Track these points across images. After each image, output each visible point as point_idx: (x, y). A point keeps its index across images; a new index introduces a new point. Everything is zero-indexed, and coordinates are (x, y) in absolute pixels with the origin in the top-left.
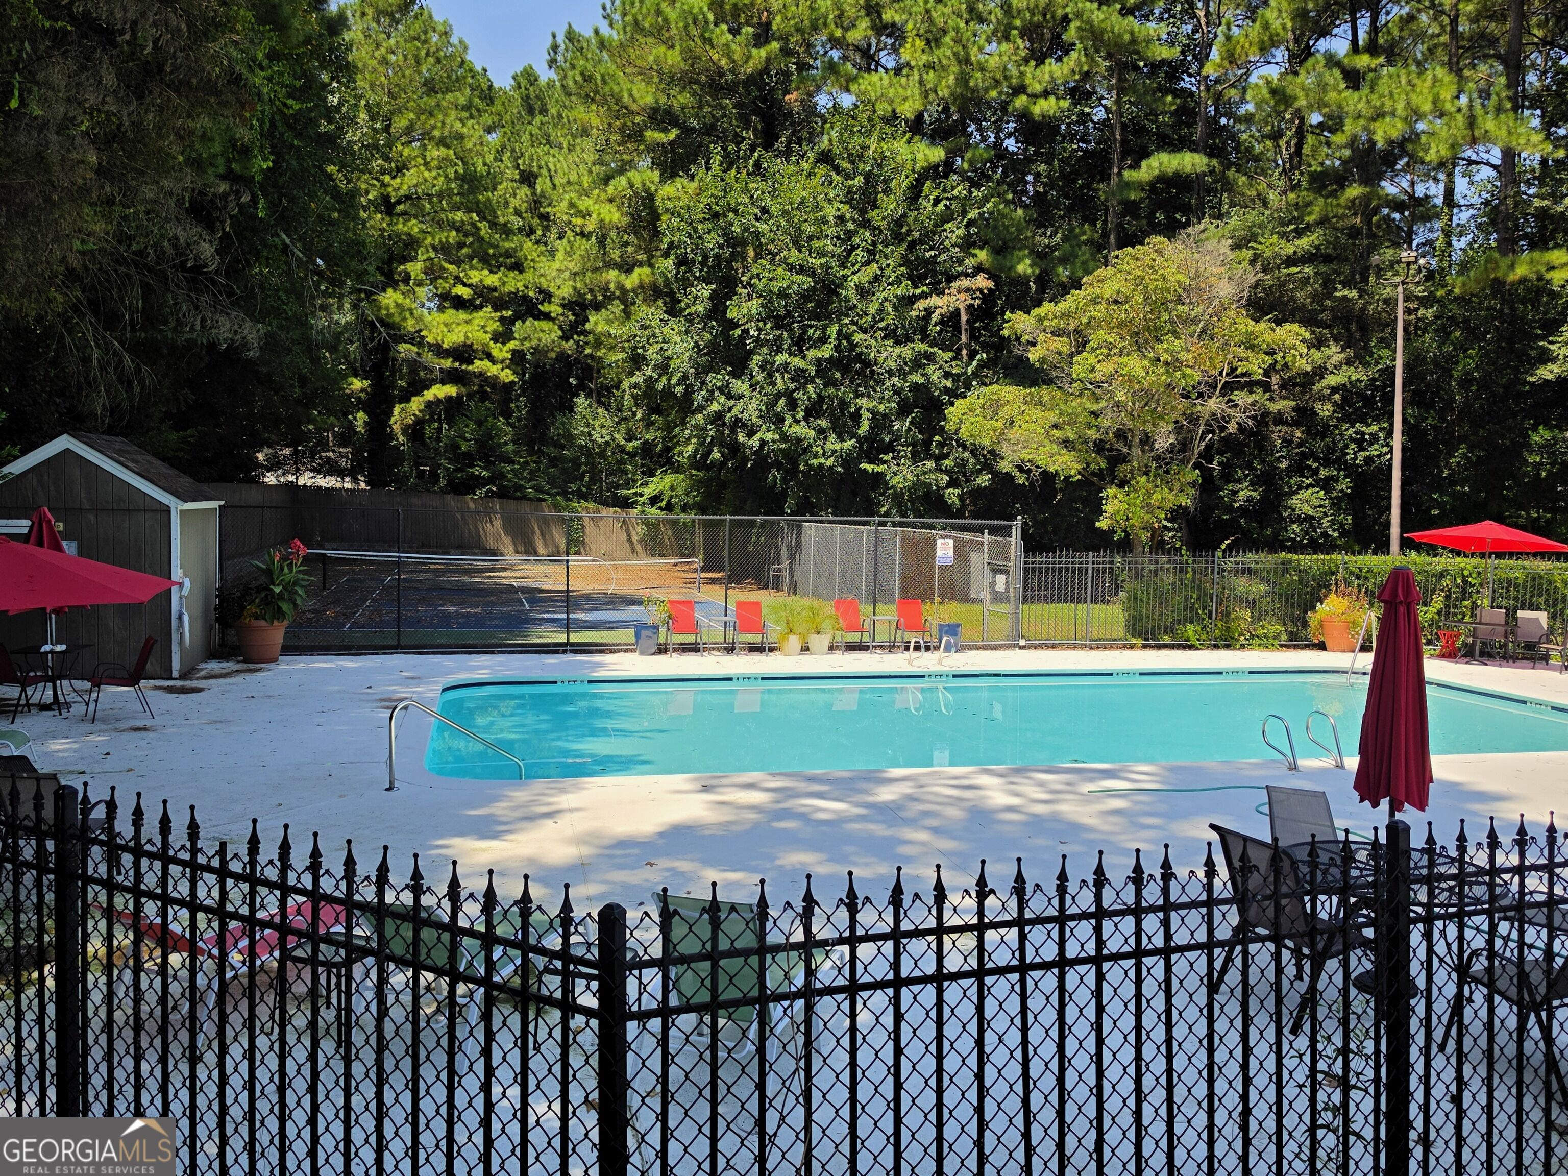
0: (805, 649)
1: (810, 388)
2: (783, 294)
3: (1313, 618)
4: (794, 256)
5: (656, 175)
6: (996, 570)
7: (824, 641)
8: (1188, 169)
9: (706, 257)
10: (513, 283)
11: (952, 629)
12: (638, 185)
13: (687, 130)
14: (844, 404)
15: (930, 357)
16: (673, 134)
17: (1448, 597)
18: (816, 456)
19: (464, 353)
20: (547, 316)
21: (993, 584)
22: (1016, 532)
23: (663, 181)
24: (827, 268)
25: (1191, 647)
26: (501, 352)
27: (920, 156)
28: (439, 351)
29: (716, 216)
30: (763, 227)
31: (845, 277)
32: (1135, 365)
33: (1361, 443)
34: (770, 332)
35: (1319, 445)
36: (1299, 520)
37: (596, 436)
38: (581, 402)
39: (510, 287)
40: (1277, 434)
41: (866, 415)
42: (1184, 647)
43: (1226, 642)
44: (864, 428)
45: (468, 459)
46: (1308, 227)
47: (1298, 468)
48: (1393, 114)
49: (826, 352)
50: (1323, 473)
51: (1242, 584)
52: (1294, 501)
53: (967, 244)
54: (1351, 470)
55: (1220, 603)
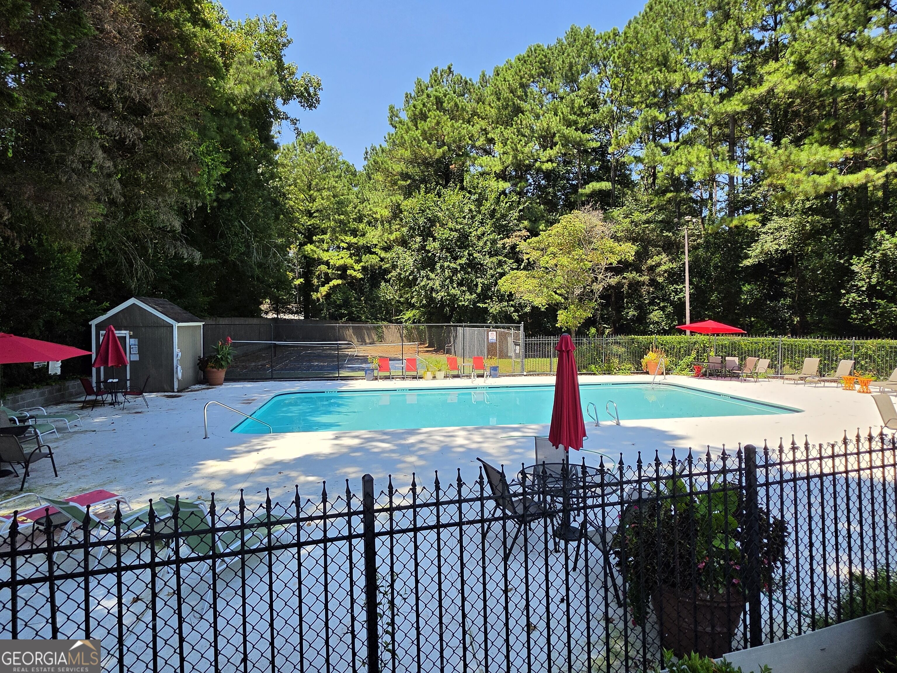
0: (434, 377)
1: (459, 275)
2: (447, 240)
3: (644, 361)
4: (450, 225)
5: (402, 198)
6: (516, 344)
7: (442, 374)
8: (604, 188)
9: (419, 227)
10: (362, 241)
11: (495, 369)
12: (394, 201)
13: (414, 180)
14: (472, 281)
15: (505, 262)
16: (409, 182)
17: (698, 352)
18: (461, 301)
19: (344, 268)
20: (374, 253)
21: (515, 350)
22: (522, 328)
23: (405, 198)
24: (463, 228)
25: (594, 374)
26: (358, 267)
27: (500, 186)
28: (334, 267)
29: (423, 211)
30: (439, 214)
31: (471, 233)
32: (564, 260)
33: (676, 292)
34: (444, 253)
35: (660, 294)
36: (653, 323)
37: (387, 297)
38: (383, 284)
39: (361, 243)
40: (644, 290)
41: (480, 285)
42: (590, 374)
43: (609, 372)
44: (479, 290)
45: (340, 307)
46: (652, 209)
47: (652, 303)
48: (681, 164)
49: (463, 261)
50: (662, 304)
51: (615, 348)
52: (651, 316)
53: (520, 219)
54: (672, 303)
55: (606, 355)
